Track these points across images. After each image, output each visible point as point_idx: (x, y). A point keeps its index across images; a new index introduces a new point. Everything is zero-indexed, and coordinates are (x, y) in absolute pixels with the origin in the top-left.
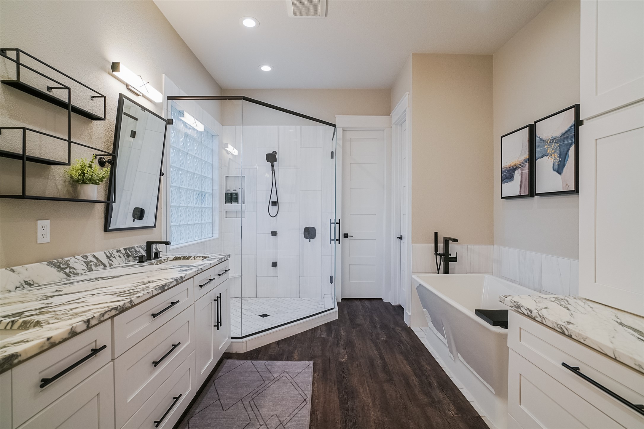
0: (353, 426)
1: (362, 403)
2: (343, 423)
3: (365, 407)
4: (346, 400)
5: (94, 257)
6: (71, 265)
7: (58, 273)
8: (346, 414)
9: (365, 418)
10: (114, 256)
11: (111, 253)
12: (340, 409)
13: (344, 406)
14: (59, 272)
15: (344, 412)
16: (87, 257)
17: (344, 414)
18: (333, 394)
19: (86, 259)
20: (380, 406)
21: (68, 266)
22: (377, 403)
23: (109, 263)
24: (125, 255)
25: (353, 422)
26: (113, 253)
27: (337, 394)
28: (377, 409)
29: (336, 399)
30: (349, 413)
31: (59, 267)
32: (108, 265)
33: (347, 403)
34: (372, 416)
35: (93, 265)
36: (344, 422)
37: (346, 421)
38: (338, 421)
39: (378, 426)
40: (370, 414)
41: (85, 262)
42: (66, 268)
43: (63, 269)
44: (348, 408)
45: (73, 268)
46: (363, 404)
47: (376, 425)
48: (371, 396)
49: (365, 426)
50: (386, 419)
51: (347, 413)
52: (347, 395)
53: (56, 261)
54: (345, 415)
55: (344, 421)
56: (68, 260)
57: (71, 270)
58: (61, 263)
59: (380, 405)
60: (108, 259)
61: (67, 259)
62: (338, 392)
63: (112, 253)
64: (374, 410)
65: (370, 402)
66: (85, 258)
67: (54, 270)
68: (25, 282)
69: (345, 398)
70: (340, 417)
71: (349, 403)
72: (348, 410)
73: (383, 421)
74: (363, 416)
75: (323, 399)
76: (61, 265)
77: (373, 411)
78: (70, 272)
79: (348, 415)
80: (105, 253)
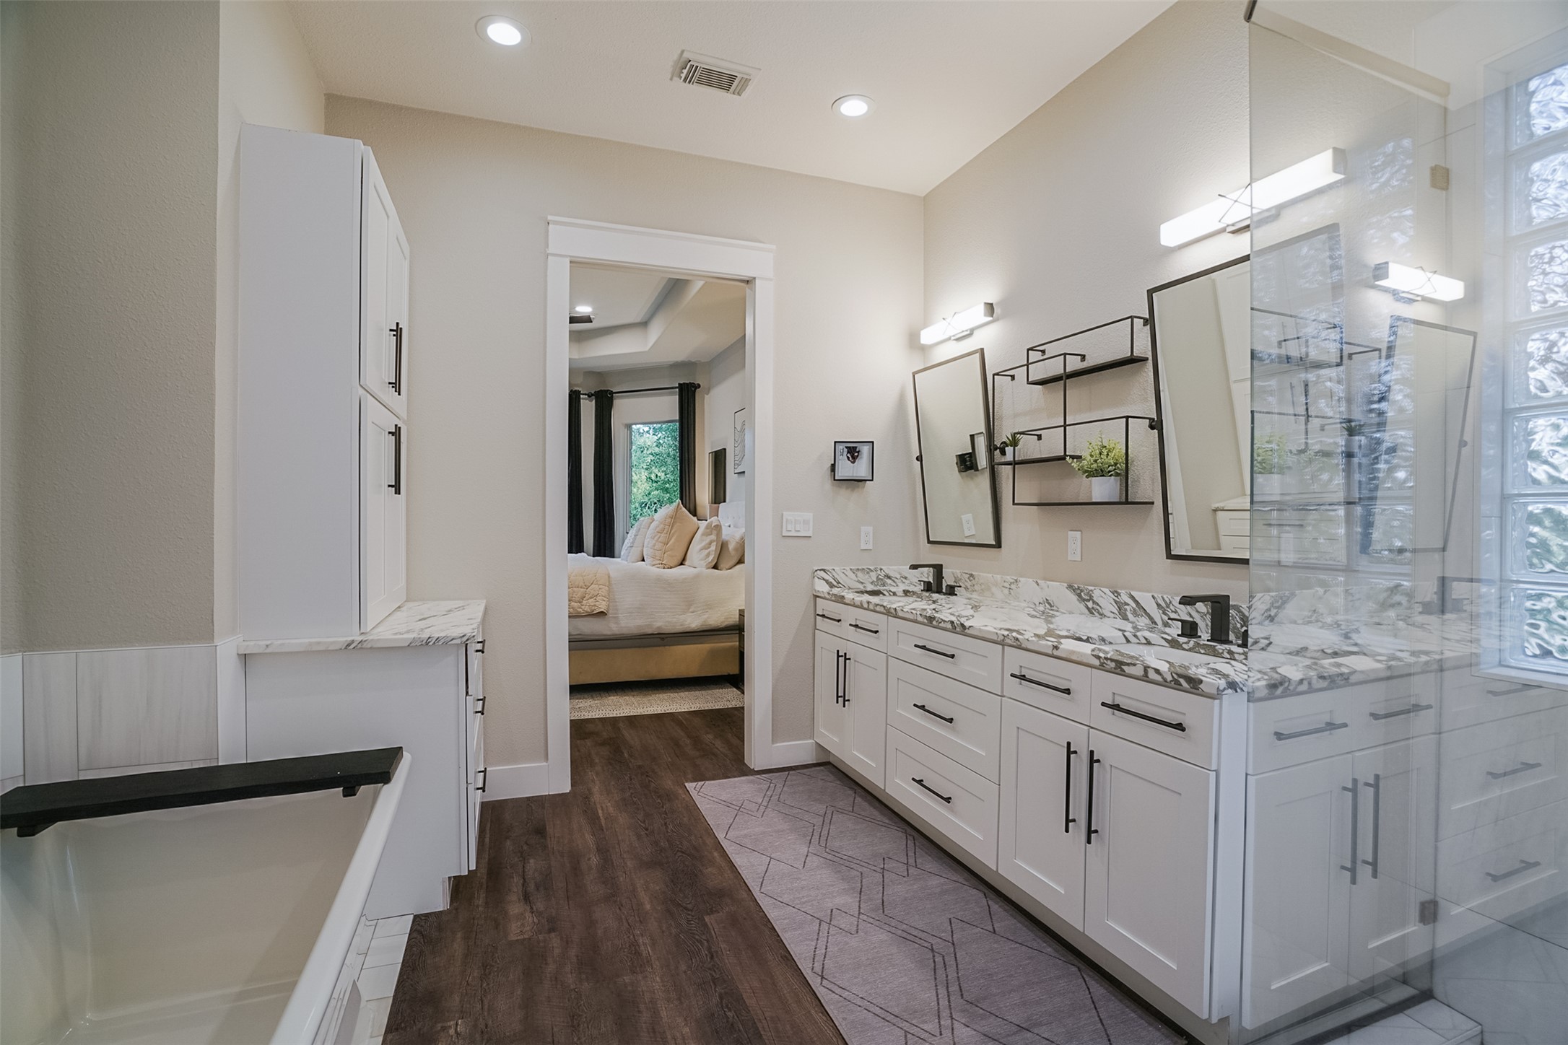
0: (695, 952)
1: (685, 1005)
2: (717, 952)
3: (676, 997)
4: (727, 1006)
5: (1132, 597)
6: (1095, 599)
7: (1078, 603)
8: (715, 972)
9: (673, 971)
10: (1174, 610)
11: (1168, 602)
12: (732, 978)
13: (726, 988)
14: (1080, 603)
15: (721, 973)
16: (1119, 594)
17: (720, 971)
18: (767, 1014)
19: (1117, 597)
20: (638, 1007)
21: (1091, 599)
22: (645, 1016)
23: (1162, 620)
24: (1205, 615)
25: (698, 958)
26: (1173, 603)
27: (755, 1017)
28: (647, 996)
29: (750, 1002)
30: (710, 974)
31: (1079, 595)
32: (1161, 622)
33: (721, 998)
34: (658, 979)
35: (1129, 610)
36: (714, 954)
37: (712, 957)
38: (728, 952)
39: (645, 961)
40: (662, 981)
41: (1116, 602)
42: (1088, 600)
43: (1084, 600)
44: (715, 984)
45: (1098, 605)
46: (681, 1003)
47: (648, 962)
48: (664, 1032)
49: (670, 956)
50: (627, 979)
51: (714, 974)
52: (727, 1022)
53: (1076, 586)
54: (717, 968)
55: (715, 956)
56: (1091, 591)
57: (1095, 606)
58: (1082, 591)
59: (639, 1012)
60: (1161, 612)
61: (1090, 588)
62: (755, 1023)
63: (1170, 602)
64: (654, 993)
65: (664, 1014)
66: (1116, 595)
67: (1074, 598)
68: (1047, 600)
69: (730, 1010)
70: (727, 961)
71: (716, 999)
72: (714, 980)
73: (634, 972)
74: (678, 975)
75: (784, 995)
76: (1082, 594)
77: (656, 991)
78: (1093, 608)
79: (710, 969)
80: (1153, 597)
